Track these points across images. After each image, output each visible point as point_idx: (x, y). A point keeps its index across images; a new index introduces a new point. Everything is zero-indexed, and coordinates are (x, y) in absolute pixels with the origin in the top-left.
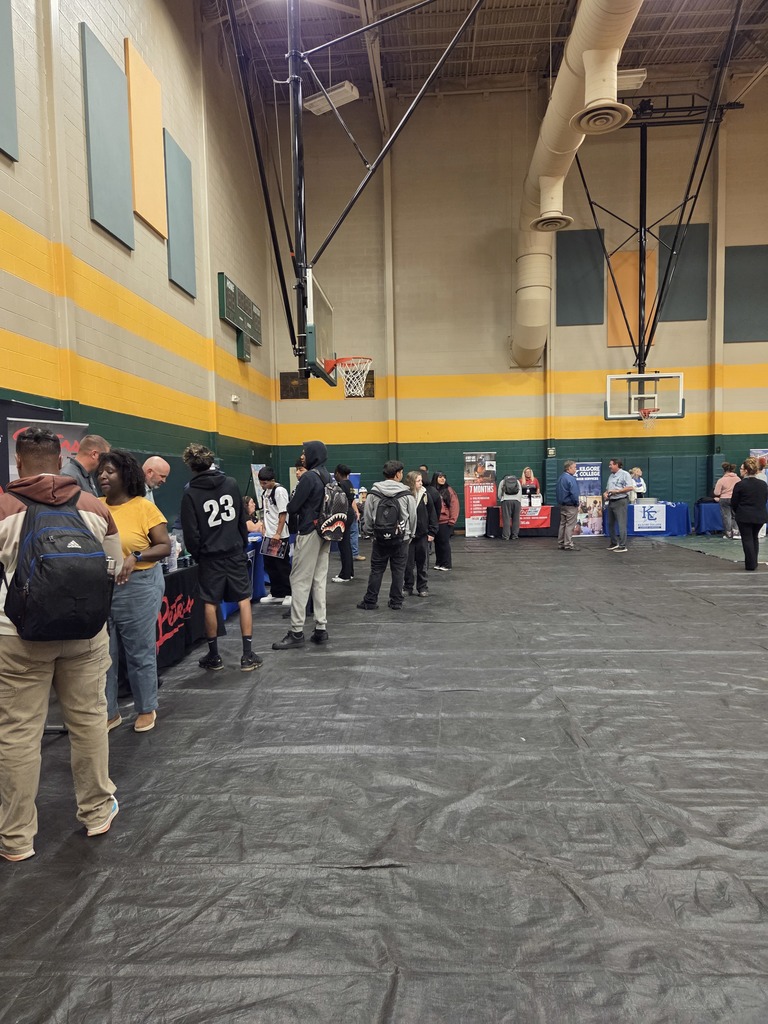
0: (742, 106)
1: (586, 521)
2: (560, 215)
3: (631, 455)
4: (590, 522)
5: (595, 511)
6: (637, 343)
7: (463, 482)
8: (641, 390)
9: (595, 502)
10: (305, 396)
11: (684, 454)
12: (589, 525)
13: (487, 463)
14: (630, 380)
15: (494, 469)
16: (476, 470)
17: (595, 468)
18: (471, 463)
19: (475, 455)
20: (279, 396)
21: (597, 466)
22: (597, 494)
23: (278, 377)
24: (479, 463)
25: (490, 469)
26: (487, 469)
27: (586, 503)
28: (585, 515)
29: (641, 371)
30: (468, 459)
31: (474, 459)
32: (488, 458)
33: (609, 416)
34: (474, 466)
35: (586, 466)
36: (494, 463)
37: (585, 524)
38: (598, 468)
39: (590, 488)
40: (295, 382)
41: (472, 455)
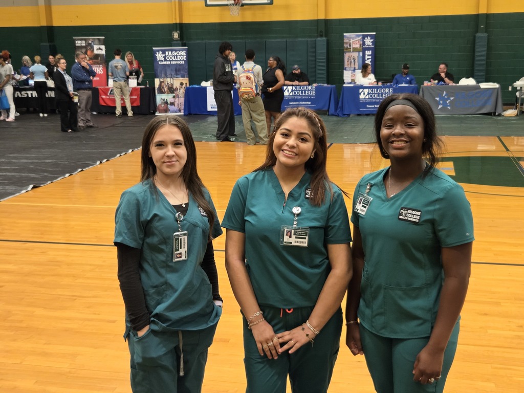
1: (172, 100)
3: (251, 39)
4: (177, 101)
5: (181, 92)
9: (182, 84)
11: (297, 37)
12: (176, 104)
13: (96, 47)
15: (103, 52)
16: (86, 53)
17: (180, 53)
18: (81, 47)
19: (85, 40)
21: (183, 50)
22: (183, 76)
24: (89, 47)
25: (100, 52)
26: (96, 52)
27: (172, 85)
28: (171, 96)
30: (78, 43)
31: (83, 43)
33: (209, 3)
34: (84, 50)
35: (172, 50)
36: (103, 47)
37: (172, 104)
38: (184, 53)
39: (176, 71)
41: (81, 40)
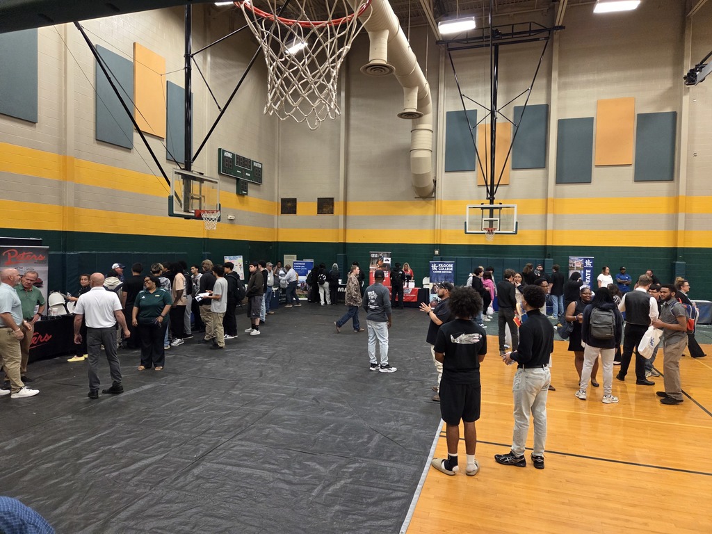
0: (564, 28)
2: (415, 111)
3: (491, 256)
6: (489, 183)
7: (369, 269)
8: (491, 216)
10: (295, 212)
11: (528, 257)
13: (385, 259)
14: (483, 208)
15: (389, 262)
16: (377, 263)
17: (449, 266)
18: (375, 258)
20: (280, 212)
21: (451, 264)
23: (280, 201)
24: (380, 258)
25: (387, 262)
26: (384, 262)
29: (492, 203)
30: (373, 256)
32: (386, 255)
33: (467, 231)
34: (376, 261)
35: (443, 264)
36: (390, 259)
38: (452, 266)
40: (289, 204)
41: (375, 253)
